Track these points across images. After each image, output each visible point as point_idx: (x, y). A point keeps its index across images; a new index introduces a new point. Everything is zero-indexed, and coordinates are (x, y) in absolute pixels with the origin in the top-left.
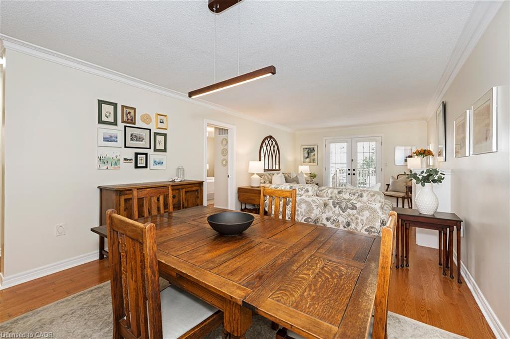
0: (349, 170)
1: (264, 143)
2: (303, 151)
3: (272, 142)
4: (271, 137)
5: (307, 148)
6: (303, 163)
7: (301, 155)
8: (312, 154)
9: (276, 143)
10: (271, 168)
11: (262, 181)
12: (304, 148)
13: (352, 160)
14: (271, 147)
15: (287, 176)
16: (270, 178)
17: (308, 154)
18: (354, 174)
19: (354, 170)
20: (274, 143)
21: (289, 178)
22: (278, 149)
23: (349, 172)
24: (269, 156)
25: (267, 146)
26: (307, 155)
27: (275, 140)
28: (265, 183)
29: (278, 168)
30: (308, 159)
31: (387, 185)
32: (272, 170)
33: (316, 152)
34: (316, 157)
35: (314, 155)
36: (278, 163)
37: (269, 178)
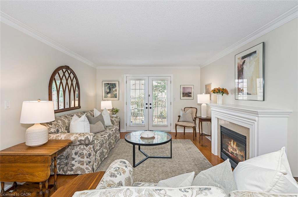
0: (147, 104)
1: (57, 75)
2: (105, 87)
3: (69, 74)
4: (67, 68)
5: (108, 84)
6: (104, 99)
7: (101, 90)
8: (114, 89)
9: (75, 76)
10: (67, 107)
11: (52, 130)
12: (105, 84)
13: (149, 96)
14: (67, 80)
15: (89, 114)
16: (66, 121)
17: (110, 89)
18: (151, 108)
19: (150, 104)
20: (72, 76)
21: (92, 117)
22: (77, 83)
23: (147, 106)
24: (64, 92)
25: (61, 79)
26: (108, 91)
27: (72, 72)
28: (58, 131)
29: (77, 105)
30: (109, 95)
31: (178, 116)
32: (70, 109)
33: (117, 88)
34: (117, 92)
35: (116, 90)
36: (77, 99)
37: (64, 123)
